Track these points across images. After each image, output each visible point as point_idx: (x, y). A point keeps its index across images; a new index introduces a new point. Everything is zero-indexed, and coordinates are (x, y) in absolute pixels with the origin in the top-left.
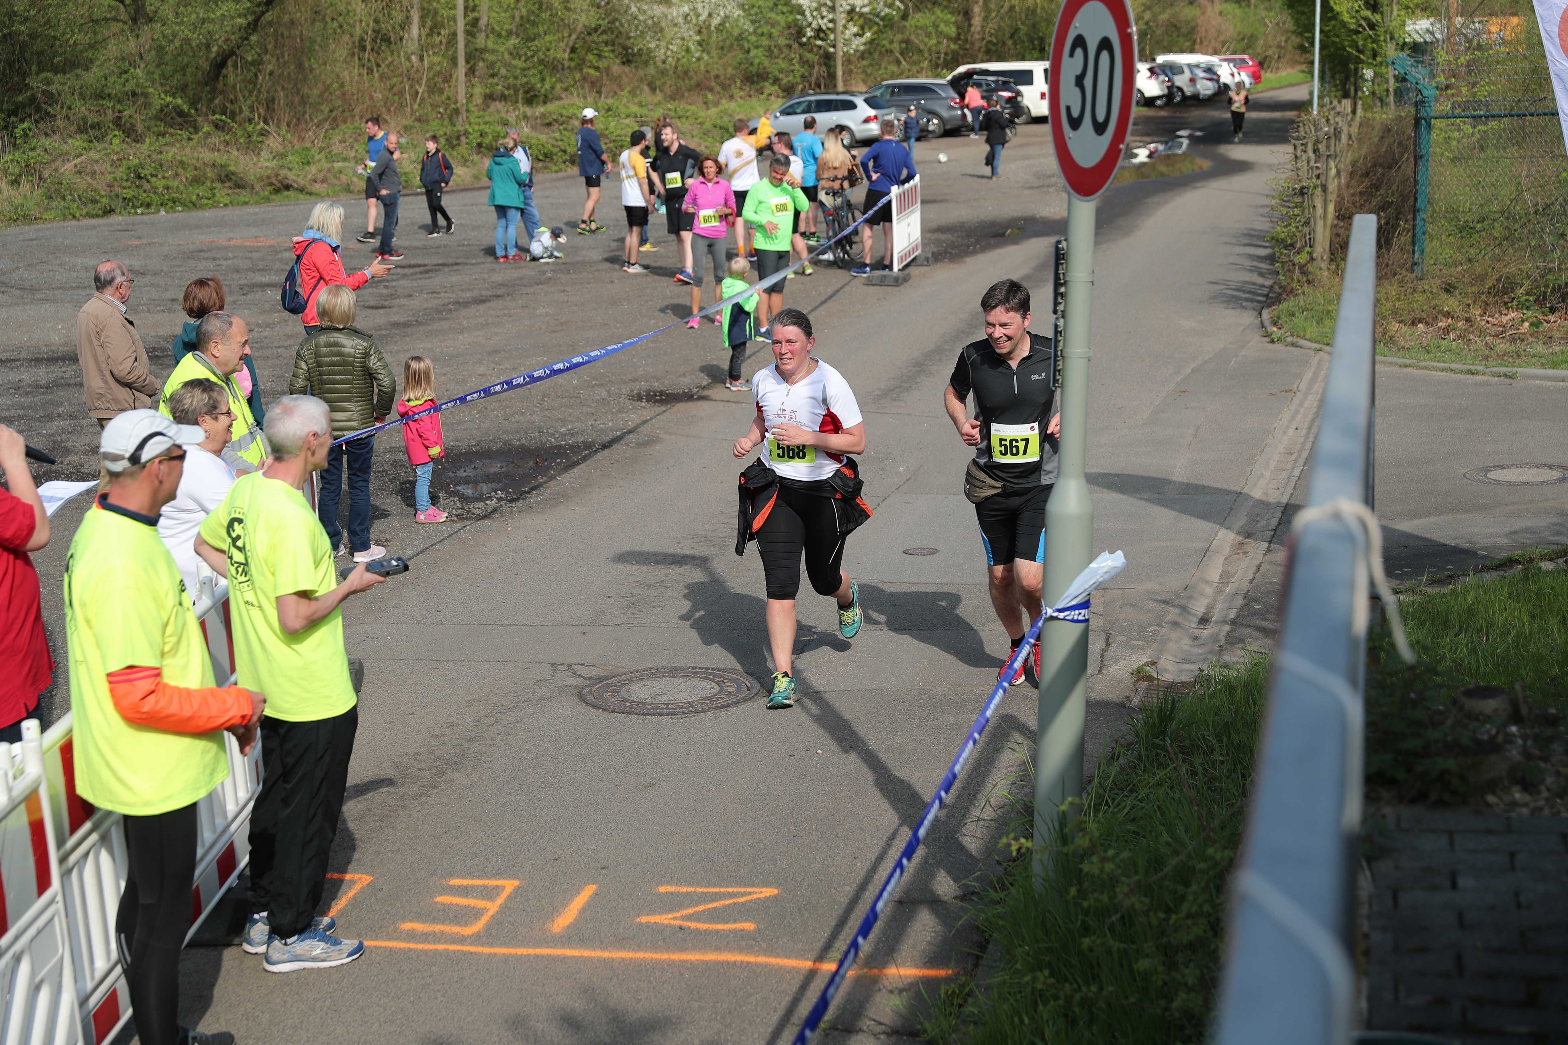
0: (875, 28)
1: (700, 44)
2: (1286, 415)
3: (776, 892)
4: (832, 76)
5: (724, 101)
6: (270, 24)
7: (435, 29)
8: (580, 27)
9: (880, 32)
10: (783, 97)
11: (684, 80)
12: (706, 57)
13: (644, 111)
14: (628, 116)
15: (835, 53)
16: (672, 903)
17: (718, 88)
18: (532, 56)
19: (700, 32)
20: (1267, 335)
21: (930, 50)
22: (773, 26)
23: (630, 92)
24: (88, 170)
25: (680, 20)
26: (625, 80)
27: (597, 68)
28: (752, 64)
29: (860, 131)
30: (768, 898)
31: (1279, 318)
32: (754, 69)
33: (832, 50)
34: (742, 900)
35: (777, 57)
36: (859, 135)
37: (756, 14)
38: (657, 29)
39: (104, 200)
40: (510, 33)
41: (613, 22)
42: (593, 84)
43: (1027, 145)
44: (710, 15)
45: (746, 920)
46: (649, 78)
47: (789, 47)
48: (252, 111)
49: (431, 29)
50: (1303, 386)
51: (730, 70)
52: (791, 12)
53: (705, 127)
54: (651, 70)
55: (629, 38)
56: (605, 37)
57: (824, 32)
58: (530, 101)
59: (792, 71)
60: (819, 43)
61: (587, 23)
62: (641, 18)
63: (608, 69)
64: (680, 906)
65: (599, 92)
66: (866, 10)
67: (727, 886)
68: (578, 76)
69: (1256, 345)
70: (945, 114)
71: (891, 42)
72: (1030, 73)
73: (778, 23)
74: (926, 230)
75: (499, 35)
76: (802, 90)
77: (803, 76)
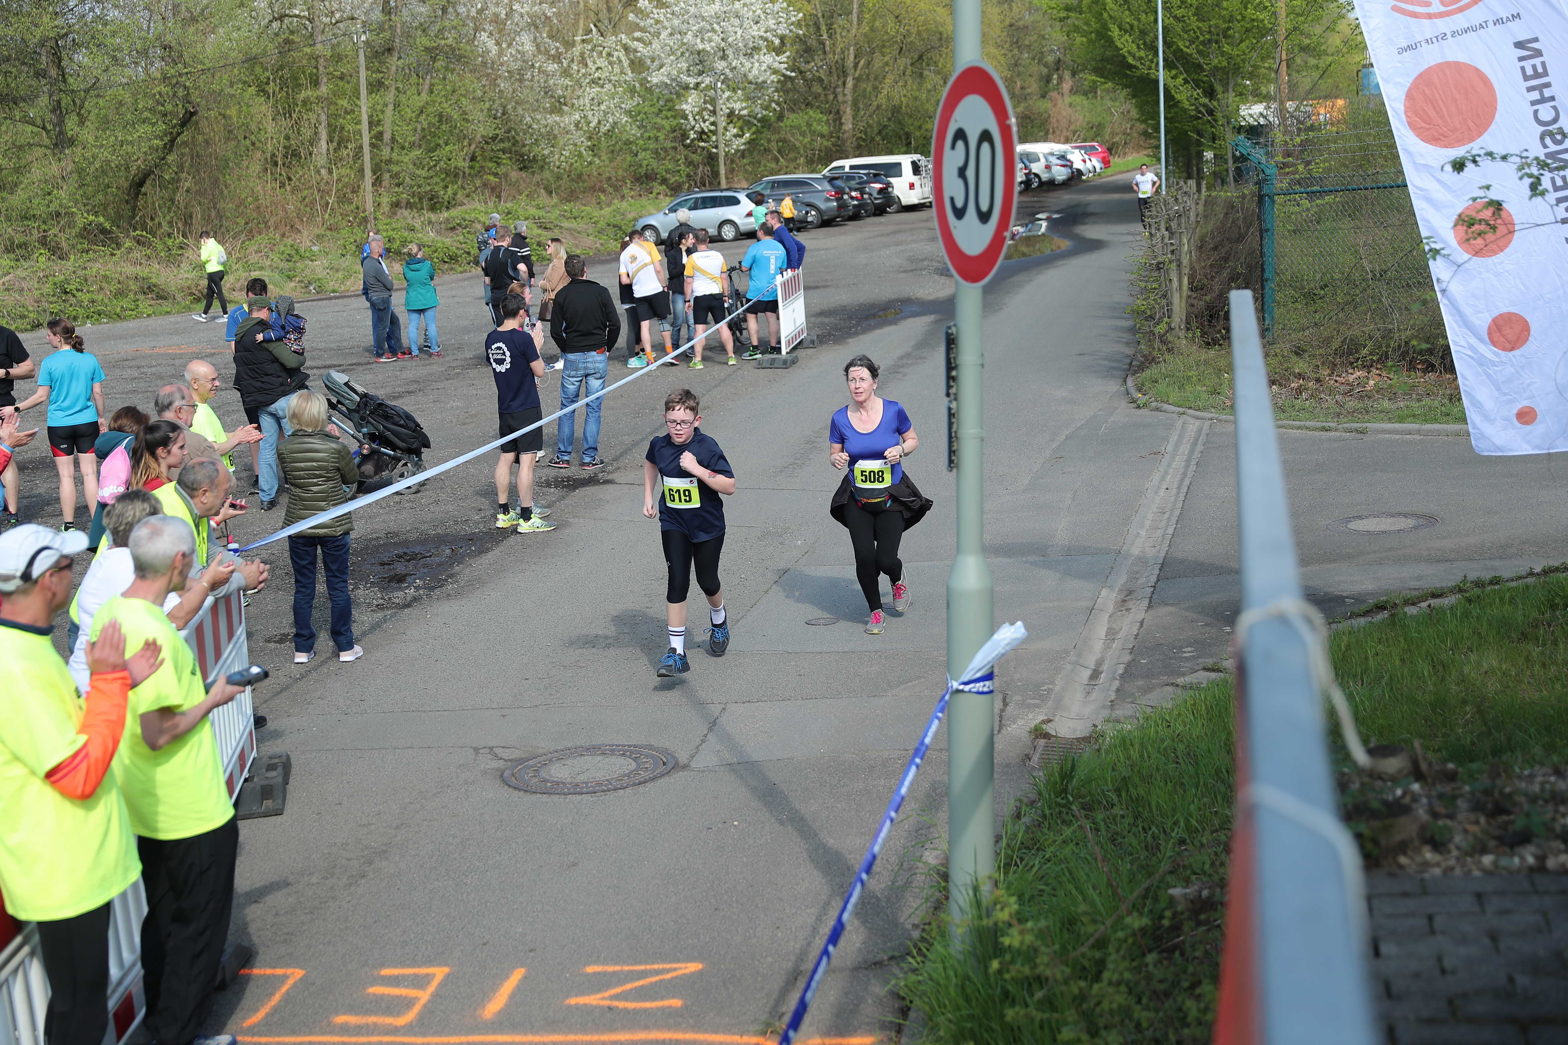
0: (754, 129)
1: (592, 148)
2: (1156, 477)
3: (700, 966)
4: (716, 174)
5: (616, 201)
6: (186, 144)
7: (342, 143)
8: (479, 138)
9: (758, 132)
10: (672, 196)
11: (577, 183)
12: (597, 161)
13: (541, 213)
14: (526, 219)
15: (717, 154)
16: (600, 983)
17: (611, 190)
18: (435, 166)
19: (590, 138)
20: (1134, 401)
21: (805, 146)
22: (659, 130)
23: (527, 196)
24: (16, 287)
25: (572, 127)
26: (523, 185)
27: (496, 175)
28: (640, 166)
29: (744, 224)
30: (693, 974)
31: (1143, 385)
32: (643, 171)
33: (714, 150)
34: (668, 976)
35: (664, 159)
36: (743, 228)
37: (643, 120)
38: (551, 137)
39: (31, 315)
40: (412, 145)
41: (509, 131)
42: (493, 189)
43: (899, 231)
44: (599, 122)
45: (673, 997)
46: (545, 182)
47: (675, 148)
48: (171, 226)
49: (339, 144)
50: (1170, 448)
51: (620, 172)
52: (675, 117)
53: (599, 225)
54: (547, 174)
55: (524, 146)
56: (502, 145)
57: (706, 134)
58: (433, 209)
59: (679, 171)
60: (702, 144)
61: (485, 134)
62: (535, 126)
63: (506, 175)
64: (608, 986)
65: (499, 197)
66: (745, 112)
67: (653, 963)
68: (478, 183)
69: (1123, 413)
70: (823, 206)
71: (769, 141)
72: (900, 164)
73: (663, 127)
74: (808, 315)
75: (403, 148)
76: (689, 188)
77: (688, 176)
